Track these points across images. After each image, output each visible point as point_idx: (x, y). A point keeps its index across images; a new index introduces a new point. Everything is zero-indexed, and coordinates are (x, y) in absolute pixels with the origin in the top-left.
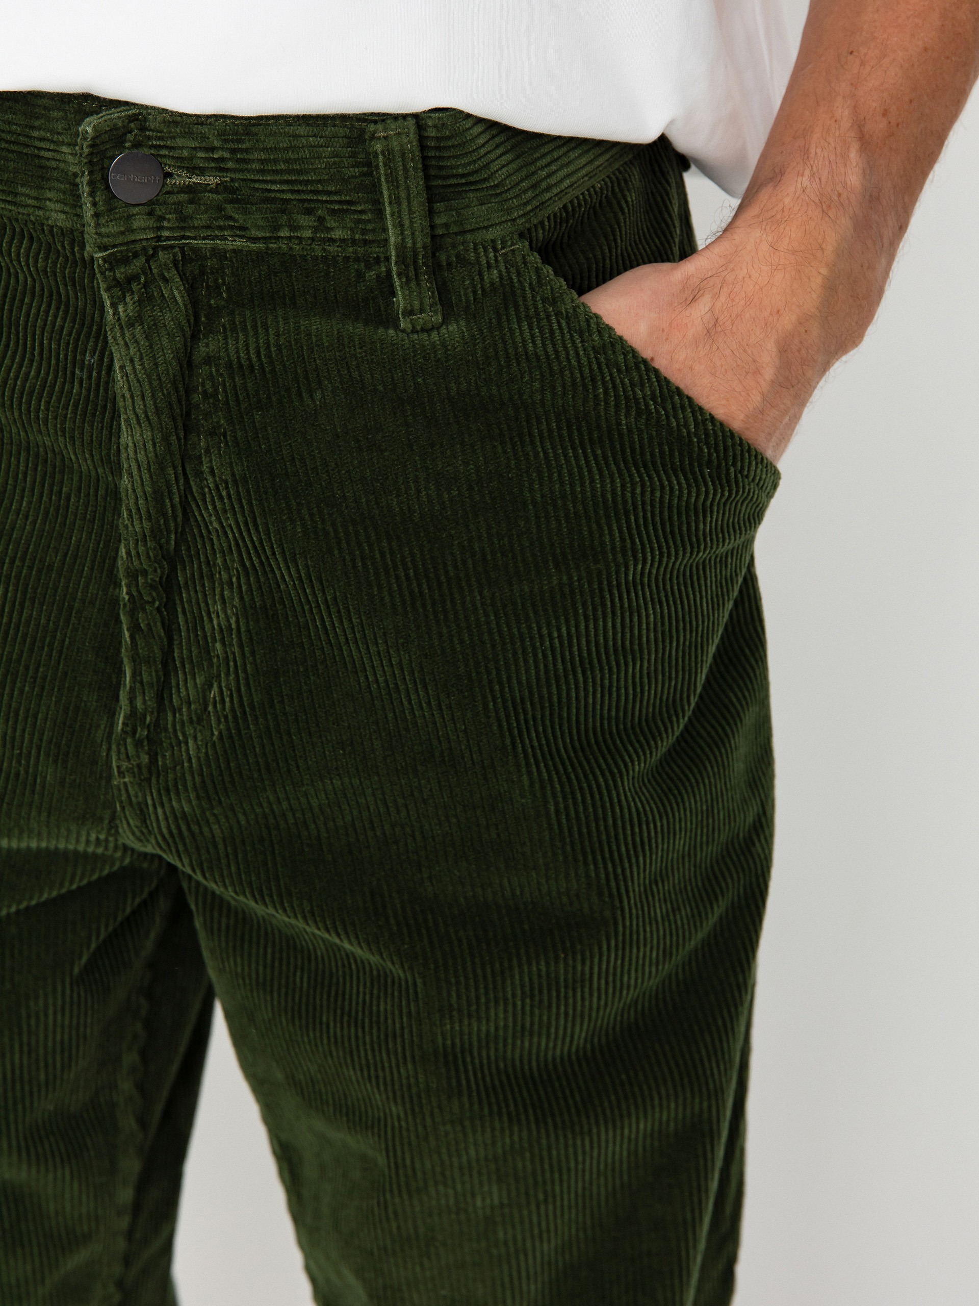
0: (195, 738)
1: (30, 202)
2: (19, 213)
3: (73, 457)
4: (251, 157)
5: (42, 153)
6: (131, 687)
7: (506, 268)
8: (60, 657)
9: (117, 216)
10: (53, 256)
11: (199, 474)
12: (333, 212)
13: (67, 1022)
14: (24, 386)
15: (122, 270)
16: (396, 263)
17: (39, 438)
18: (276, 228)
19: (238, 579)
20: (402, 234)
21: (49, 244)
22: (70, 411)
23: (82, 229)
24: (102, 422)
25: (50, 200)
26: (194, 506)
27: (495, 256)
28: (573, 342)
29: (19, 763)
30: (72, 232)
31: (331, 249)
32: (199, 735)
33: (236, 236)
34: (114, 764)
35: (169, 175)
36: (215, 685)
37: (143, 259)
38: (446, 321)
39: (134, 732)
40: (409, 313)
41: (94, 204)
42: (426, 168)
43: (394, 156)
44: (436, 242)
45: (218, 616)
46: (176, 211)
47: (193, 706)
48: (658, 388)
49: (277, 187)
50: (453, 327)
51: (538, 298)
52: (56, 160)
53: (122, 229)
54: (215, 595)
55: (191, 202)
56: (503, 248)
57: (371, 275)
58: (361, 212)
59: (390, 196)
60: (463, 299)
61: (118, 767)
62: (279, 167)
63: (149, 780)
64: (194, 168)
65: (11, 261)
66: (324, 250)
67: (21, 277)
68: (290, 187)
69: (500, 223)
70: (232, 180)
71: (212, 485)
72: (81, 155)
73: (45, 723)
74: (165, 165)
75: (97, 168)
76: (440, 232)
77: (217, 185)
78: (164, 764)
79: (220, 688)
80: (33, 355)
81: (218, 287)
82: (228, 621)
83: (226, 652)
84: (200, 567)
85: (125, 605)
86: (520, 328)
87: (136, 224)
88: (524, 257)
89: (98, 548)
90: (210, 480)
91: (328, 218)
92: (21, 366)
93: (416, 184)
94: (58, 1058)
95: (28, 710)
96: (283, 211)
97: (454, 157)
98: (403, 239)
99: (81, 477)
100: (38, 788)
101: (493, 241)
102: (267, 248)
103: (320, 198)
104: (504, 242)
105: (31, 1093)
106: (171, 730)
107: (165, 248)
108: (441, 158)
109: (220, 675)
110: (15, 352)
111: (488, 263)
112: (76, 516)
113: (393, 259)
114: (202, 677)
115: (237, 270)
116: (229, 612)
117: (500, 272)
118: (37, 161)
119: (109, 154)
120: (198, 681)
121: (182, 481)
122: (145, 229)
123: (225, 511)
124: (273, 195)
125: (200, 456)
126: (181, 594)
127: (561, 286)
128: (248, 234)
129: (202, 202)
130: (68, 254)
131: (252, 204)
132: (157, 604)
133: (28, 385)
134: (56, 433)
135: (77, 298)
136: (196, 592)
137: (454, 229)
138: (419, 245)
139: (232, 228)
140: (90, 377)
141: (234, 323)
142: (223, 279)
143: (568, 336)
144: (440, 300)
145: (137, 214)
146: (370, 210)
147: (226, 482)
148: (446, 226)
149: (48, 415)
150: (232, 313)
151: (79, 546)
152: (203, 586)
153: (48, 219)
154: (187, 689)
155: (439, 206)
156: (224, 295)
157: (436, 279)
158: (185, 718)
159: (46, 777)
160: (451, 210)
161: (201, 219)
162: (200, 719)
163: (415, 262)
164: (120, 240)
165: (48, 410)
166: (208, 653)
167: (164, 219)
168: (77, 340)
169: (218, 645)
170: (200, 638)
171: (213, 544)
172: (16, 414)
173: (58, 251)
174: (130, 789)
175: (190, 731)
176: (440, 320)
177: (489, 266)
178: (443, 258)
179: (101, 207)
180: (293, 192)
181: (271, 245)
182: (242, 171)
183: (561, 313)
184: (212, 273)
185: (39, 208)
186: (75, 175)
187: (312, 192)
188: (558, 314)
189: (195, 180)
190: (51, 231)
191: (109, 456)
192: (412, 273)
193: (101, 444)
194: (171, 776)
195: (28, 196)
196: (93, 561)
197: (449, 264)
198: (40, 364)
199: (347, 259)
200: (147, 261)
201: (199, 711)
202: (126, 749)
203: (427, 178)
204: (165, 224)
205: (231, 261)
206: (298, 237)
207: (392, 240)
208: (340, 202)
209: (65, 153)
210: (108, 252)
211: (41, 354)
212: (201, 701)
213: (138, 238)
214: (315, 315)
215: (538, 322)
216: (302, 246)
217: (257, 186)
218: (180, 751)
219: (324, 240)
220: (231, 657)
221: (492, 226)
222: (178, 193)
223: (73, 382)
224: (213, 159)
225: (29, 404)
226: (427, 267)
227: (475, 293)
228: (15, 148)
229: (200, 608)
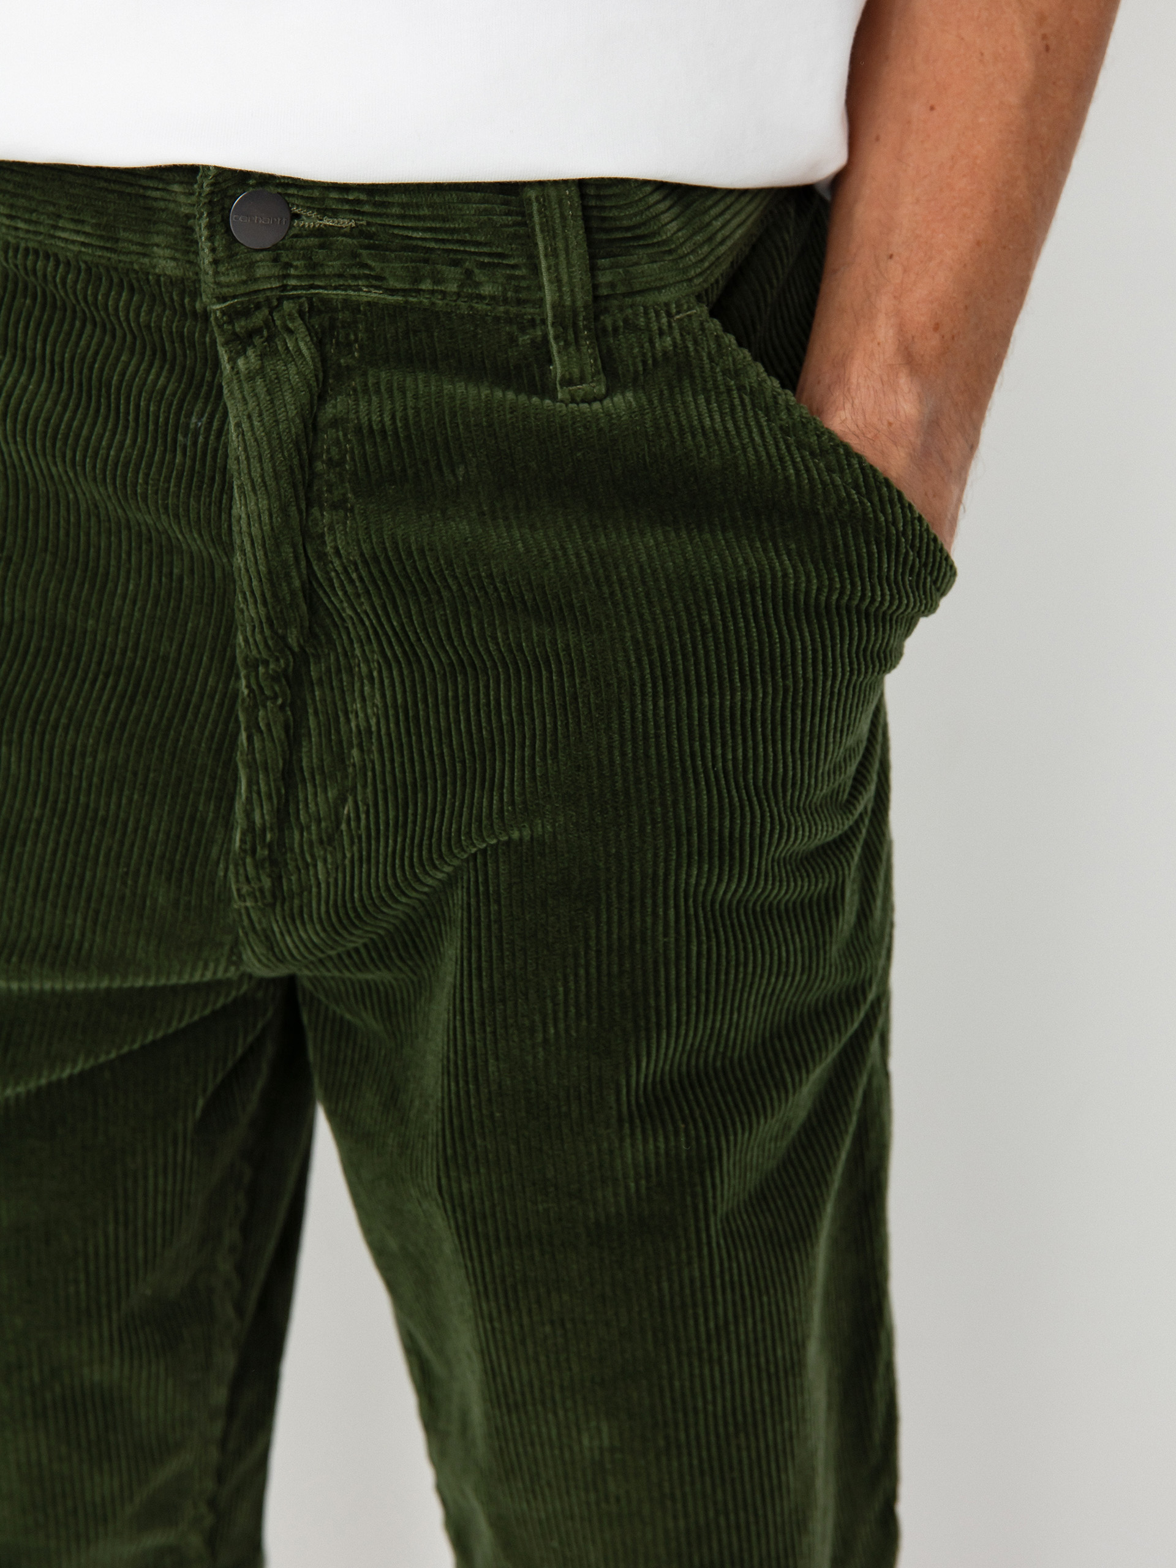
0: (325, 861)
1: (134, 248)
2: (120, 261)
3: (180, 537)
4: (390, 199)
5: (149, 193)
6: (247, 798)
7: (681, 335)
8: (173, 760)
9: (239, 263)
10: (158, 309)
11: (322, 556)
12: (482, 265)
13: (169, 1188)
14: (118, 456)
15: (243, 323)
16: (553, 324)
17: (139, 516)
18: (417, 280)
19: (380, 672)
20: (560, 290)
21: (154, 295)
22: (172, 485)
23: (195, 277)
24: (210, 496)
25: (158, 245)
26: (321, 593)
27: (669, 323)
28: (758, 423)
29: (124, 883)
30: (183, 281)
31: (480, 306)
32: (329, 856)
33: (372, 286)
34: (234, 888)
35: (297, 216)
36: (350, 799)
37: (266, 311)
38: (609, 393)
39: (254, 852)
40: (568, 382)
41: (213, 250)
42: (586, 219)
43: (550, 202)
44: (598, 301)
45: (357, 716)
46: (304, 257)
47: (323, 824)
48: (861, 476)
49: (420, 235)
50: (618, 399)
51: (718, 370)
52: (165, 200)
53: (244, 278)
54: (354, 691)
55: (322, 246)
56: (678, 313)
57: (524, 339)
58: (514, 267)
59: (546, 248)
60: (631, 368)
61: (238, 890)
62: (422, 213)
63: (273, 906)
64: (326, 209)
65: (108, 315)
66: (472, 308)
67: (119, 333)
68: (434, 236)
69: (675, 284)
70: (369, 224)
71: (339, 569)
72: (200, 194)
73: (157, 836)
74: (293, 204)
75: (217, 209)
76: (604, 291)
77: (352, 228)
78: (290, 890)
79: (356, 802)
80: (127, 421)
81: (349, 345)
82: (368, 721)
83: (364, 760)
84: (337, 659)
85: (243, 700)
86: (695, 401)
87: (259, 272)
88: (702, 324)
89: (218, 634)
90: (337, 562)
91: (477, 271)
92: (114, 434)
93: (576, 233)
94: (159, 1231)
95: (137, 821)
96: (426, 261)
97: (616, 207)
98: (561, 297)
99: (192, 557)
100: (147, 912)
101: (667, 305)
102: (406, 302)
103: (467, 249)
104: (679, 306)
105: (127, 1273)
106: (297, 850)
107: (289, 298)
108: (603, 208)
109: (356, 787)
110: (107, 418)
111: (660, 329)
112: (191, 599)
113: (550, 320)
114: (335, 791)
115: (372, 325)
116: (369, 711)
117: (674, 339)
118: (142, 202)
119: (231, 192)
120: (330, 794)
121: (303, 563)
122: (269, 278)
123: (358, 596)
124: (415, 243)
125: (322, 535)
126: (313, 691)
127: (745, 358)
128: (385, 285)
129: (334, 247)
130: (177, 307)
131: (392, 251)
132: (280, 701)
133: (123, 455)
134: (158, 510)
135: (185, 356)
136: (332, 689)
137: (621, 289)
138: (579, 303)
139: (367, 277)
140: (195, 443)
141: (366, 385)
142: (356, 335)
143: (751, 414)
144: (604, 368)
145: (262, 261)
146: (525, 264)
147: (355, 564)
148: (612, 285)
149: (147, 489)
150: (365, 374)
151: (196, 633)
152: (341, 681)
153: (154, 267)
154: (317, 805)
155: (603, 262)
156: (356, 354)
157: (599, 346)
158: (314, 837)
159: (156, 899)
160: (617, 267)
161: (334, 266)
162: (330, 839)
163: (575, 325)
164: (242, 290)
165: (147, 483)
166: (343, 761)
167: (291, 266)
168: (182, 401)
169: (355, 752)
170: (333, 743)
171: (349, 634)
172: (110, 489)
173: (164, 304)
174: (253, 915)
175: (319, 852)
176: (603, 390)
177: (661, 333)
178: (608, 321)
179: (221, 254)
180: (436, 240)
181: (411, 299)
182: (380, 215)
183: (745, 387)
184: (343, 327)
185: (145, 255)
186: (188, 217)
187: (459, 242)
188: (741, 388)
189: (328, 222)
190: (158, 281)
191: (220, 536)
192: (571, 337)
193: (209, 523)
194: (296, 902)
195: (131, 241)
196: (213, 650)
197: (616, 330)
198: (136, 431)
199: (497, 319)
200: (271, 313)
201: (330, 830)
202: (245, 870)
203: (588, 230)
204: (292, 271)
205: (365, 315)
206: (441, 291)
207: (548, 299)
208: (490, 255)
209: (176, 193)
210: (227, 304)
211: (137, 419)
212: (333, 818)
213: (261, 288)
214: (460, 381)
215: (717, 397)
216: (445, 301)
217: (396, 232)
218: (308, 875)
219: (471, 297)
220: (369, 765)
221: (664, 287)
222: (307, 236)
223: (175, 451)
224: (348, 201)
225: (124, 477)
226: (589, 330)
227: (644, 362)
228: (117, 187)
229: (336, 707)
